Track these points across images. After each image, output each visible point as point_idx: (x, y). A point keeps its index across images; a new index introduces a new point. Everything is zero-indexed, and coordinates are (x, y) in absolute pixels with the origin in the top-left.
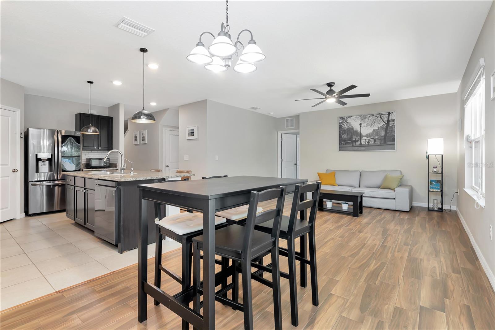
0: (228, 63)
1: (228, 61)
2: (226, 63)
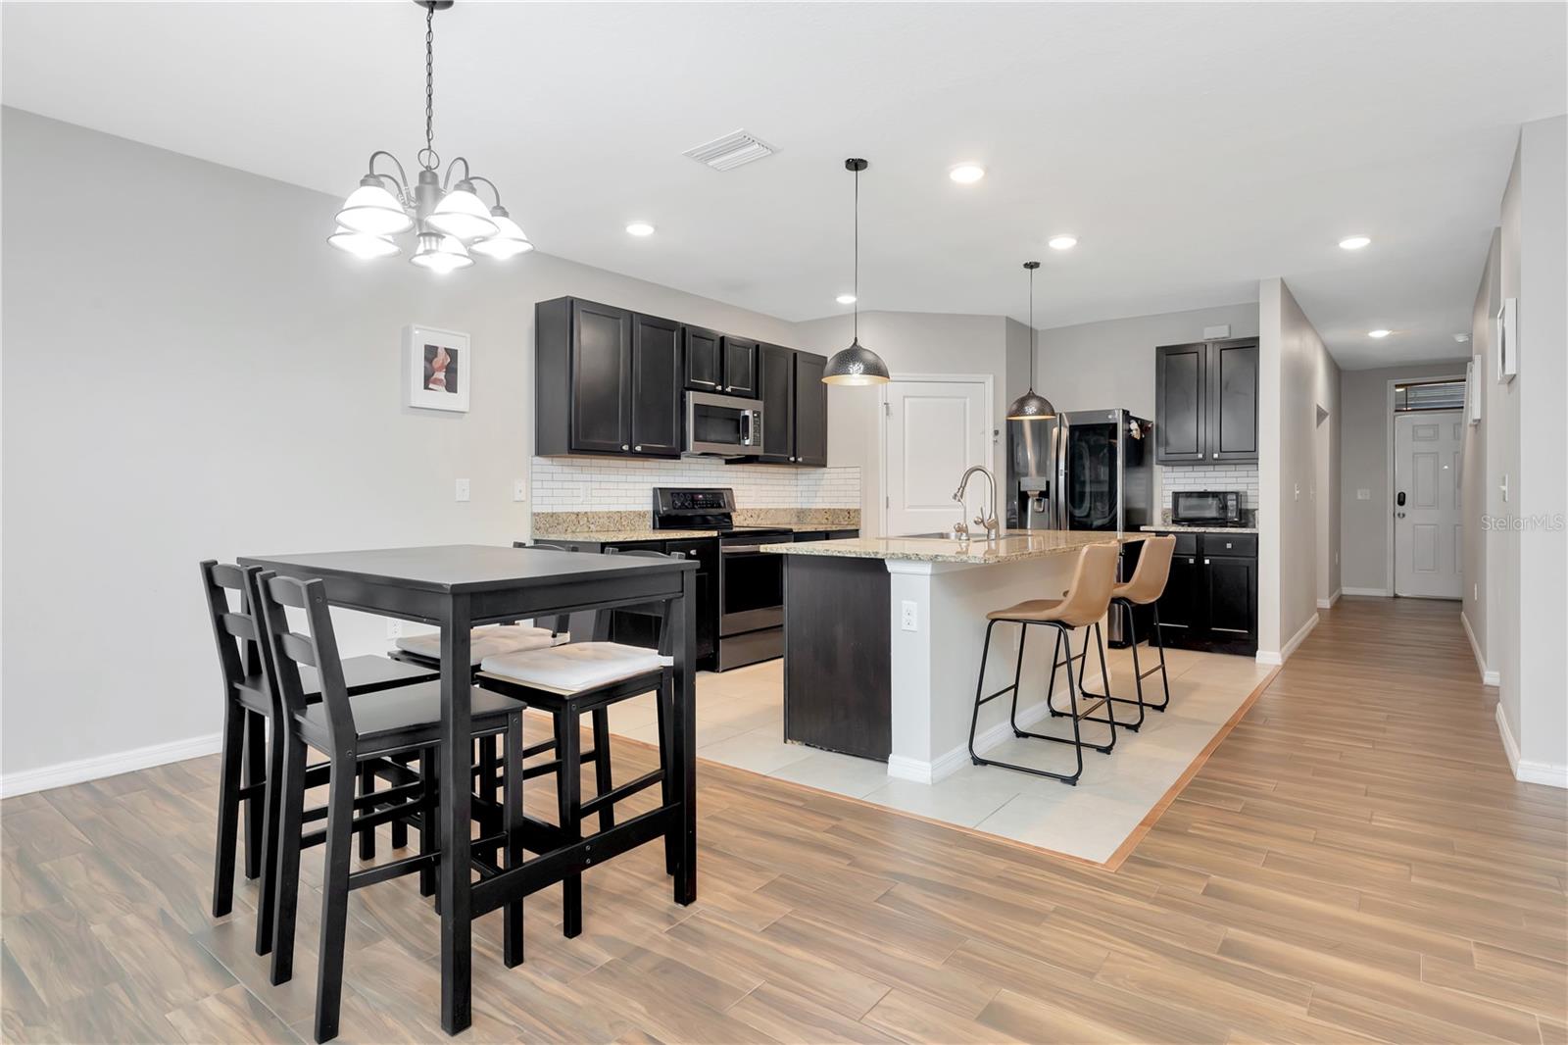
0: (431, 245)
1: (430, 241)
2: (425, 246)
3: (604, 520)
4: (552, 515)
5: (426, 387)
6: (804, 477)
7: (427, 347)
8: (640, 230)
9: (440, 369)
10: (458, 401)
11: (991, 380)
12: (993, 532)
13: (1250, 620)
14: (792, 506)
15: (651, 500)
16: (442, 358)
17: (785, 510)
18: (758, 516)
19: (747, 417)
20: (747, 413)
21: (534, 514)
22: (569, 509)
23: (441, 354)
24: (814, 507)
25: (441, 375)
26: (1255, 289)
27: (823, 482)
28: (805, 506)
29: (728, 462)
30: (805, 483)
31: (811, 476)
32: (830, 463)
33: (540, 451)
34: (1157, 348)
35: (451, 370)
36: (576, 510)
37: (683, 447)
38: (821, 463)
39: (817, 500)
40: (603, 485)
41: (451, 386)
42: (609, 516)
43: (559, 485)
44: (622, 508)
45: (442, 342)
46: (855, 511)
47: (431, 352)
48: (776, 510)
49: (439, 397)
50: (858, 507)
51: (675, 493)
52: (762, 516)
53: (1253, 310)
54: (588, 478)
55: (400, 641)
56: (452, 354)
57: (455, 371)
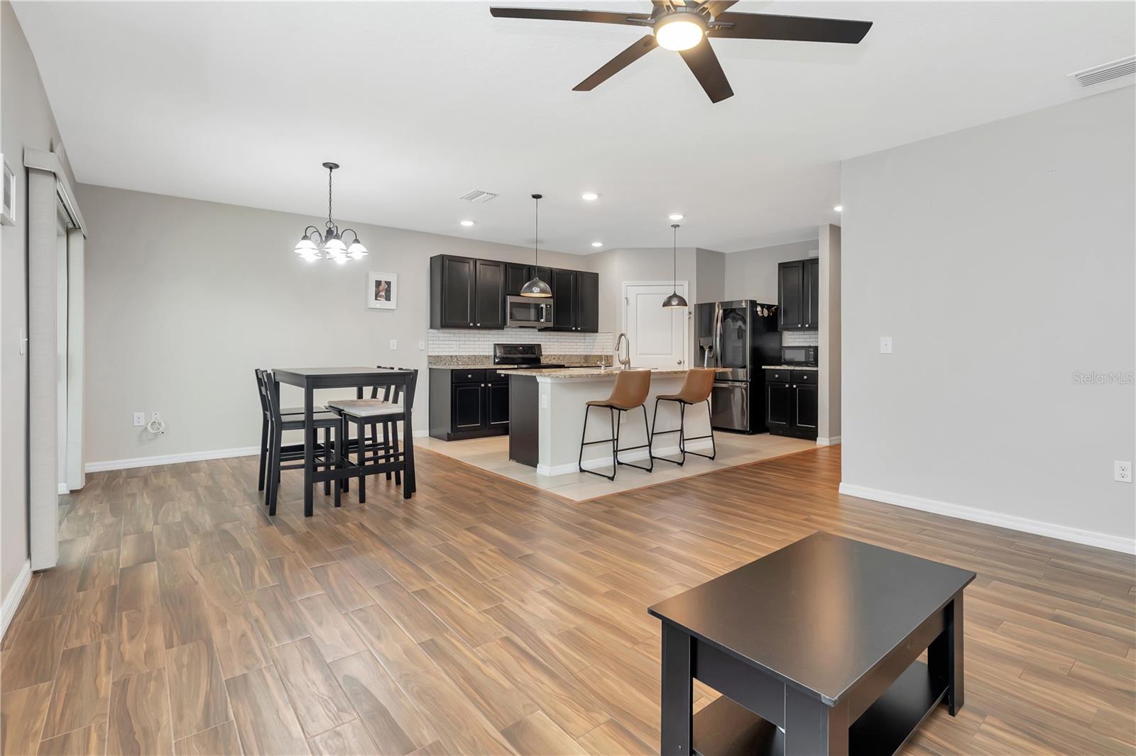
3: (466, 359)
4: (438, 356)
5: (376, 299)
6: (588, 338)
7: (376, 281)
8: (467, 224)
9: (382, 291)
10: (391, 305)
11: (687, 284)
12: (627, 365)
13: (814, 419)
14: (582, 353)
15: (493, 350)
16: (383, 286)
17: (576, 356)
18: (559, 358)
19: (542, 308)
20: (542, 306)
21: (429, 356)
22: (448, 354)
23: (383, 283)
24: (593, 354)
25: (383, 293)
26: (816, 231)
27: (597, 341)
28: (589, 354)
29: (540, 330)
30: (589, 341)
31: (592, 338)
32: (599, 331)
33: (432, 327)
34: (779, 264)
35: (388, 291)
36: (451, 354)
37: (504, 323)
38: (596, 331)
39: (594, 350)
40: (466, 343)
41: (388, 298)
42: (469, 357)
43: (442, 342)
44: (476, 354)
45: (383, 278)
46: (610, 356)
47: (378, 283)
48: (570, 355)
49: (382, 303)
50: (611, 354)
51: (505, 347)
52: (561, 358)
53: (815, 245)
54: (458, 339)
55: (329, 402)
56: (388, 284)
57: (390, 291)
